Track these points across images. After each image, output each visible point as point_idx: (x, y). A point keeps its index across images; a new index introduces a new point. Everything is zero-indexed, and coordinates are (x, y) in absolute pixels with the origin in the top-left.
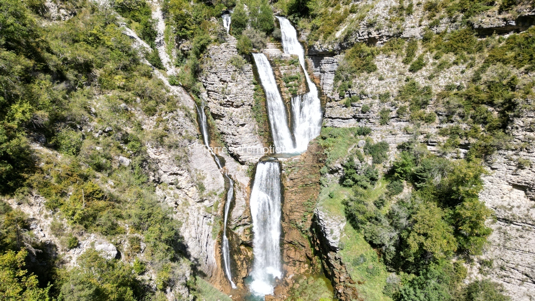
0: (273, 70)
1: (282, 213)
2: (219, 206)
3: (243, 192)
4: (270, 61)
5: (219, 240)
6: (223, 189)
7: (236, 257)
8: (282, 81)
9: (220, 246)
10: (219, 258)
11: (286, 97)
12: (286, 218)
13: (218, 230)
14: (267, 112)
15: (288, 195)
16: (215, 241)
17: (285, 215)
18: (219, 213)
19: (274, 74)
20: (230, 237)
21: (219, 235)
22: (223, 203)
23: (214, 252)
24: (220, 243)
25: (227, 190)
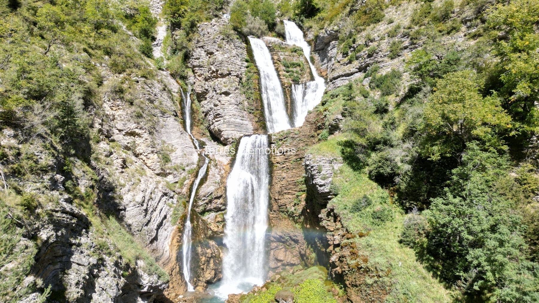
0: (272, 55)
1: (270, 198)
2: (185, 183)
3: (220, 169)
4: (269, 47)
5: (180, 226)
6: (195, 166)
7: (199, 249)
8: (281, 65)
9: (180, 234)
10: (175, 248)
11: (285, 81)
12: (274, 204)
13: (180, 214)
14: (260, 90)
15: (277, 173)
16: (175, 227)
17: (273, 201)
18: (185, 190)
19: (273, 59)
20: (196, 223)
21: (181, 219)
22: (192, 180)
23: (170, 239)
24: (181, 231)
25: (199, 167)
